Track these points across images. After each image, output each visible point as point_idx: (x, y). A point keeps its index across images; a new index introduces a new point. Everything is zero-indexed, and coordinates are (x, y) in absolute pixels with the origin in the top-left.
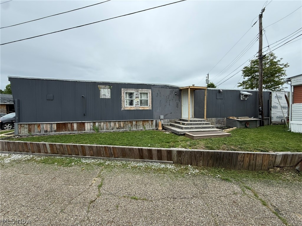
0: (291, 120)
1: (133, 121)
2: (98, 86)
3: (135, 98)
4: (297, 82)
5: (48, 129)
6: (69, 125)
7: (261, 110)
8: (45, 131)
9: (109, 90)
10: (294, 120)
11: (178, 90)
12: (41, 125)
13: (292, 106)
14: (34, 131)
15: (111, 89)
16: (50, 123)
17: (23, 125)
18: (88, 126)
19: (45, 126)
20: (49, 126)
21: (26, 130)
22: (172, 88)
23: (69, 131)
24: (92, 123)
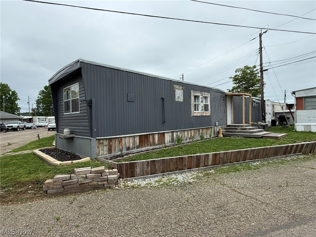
0: (296, 123)
1: (200, 129)
2: (174, 85)
3: (200, 102)
4: (299, 95)
5: (130, 145)
6: (151, 137)
7: (264, 116)
8: (127, 148)
9: (182, 91)
10: (298, 123)
11: (224, 95)
12: (123, 139)
13: (297, 112)
14: (115, 150)
15: (183, 91)
16: (132, 136)
17: (101, 141)
18: (168, 137)
19: (127, 139)
20: (131, 140)
21: (106, 148)
22: (221, 93)
23: (151, 145)
24: (171, 133)
